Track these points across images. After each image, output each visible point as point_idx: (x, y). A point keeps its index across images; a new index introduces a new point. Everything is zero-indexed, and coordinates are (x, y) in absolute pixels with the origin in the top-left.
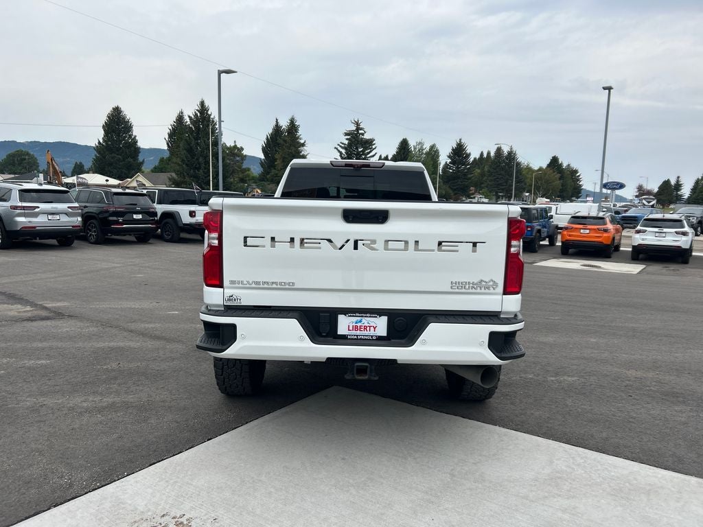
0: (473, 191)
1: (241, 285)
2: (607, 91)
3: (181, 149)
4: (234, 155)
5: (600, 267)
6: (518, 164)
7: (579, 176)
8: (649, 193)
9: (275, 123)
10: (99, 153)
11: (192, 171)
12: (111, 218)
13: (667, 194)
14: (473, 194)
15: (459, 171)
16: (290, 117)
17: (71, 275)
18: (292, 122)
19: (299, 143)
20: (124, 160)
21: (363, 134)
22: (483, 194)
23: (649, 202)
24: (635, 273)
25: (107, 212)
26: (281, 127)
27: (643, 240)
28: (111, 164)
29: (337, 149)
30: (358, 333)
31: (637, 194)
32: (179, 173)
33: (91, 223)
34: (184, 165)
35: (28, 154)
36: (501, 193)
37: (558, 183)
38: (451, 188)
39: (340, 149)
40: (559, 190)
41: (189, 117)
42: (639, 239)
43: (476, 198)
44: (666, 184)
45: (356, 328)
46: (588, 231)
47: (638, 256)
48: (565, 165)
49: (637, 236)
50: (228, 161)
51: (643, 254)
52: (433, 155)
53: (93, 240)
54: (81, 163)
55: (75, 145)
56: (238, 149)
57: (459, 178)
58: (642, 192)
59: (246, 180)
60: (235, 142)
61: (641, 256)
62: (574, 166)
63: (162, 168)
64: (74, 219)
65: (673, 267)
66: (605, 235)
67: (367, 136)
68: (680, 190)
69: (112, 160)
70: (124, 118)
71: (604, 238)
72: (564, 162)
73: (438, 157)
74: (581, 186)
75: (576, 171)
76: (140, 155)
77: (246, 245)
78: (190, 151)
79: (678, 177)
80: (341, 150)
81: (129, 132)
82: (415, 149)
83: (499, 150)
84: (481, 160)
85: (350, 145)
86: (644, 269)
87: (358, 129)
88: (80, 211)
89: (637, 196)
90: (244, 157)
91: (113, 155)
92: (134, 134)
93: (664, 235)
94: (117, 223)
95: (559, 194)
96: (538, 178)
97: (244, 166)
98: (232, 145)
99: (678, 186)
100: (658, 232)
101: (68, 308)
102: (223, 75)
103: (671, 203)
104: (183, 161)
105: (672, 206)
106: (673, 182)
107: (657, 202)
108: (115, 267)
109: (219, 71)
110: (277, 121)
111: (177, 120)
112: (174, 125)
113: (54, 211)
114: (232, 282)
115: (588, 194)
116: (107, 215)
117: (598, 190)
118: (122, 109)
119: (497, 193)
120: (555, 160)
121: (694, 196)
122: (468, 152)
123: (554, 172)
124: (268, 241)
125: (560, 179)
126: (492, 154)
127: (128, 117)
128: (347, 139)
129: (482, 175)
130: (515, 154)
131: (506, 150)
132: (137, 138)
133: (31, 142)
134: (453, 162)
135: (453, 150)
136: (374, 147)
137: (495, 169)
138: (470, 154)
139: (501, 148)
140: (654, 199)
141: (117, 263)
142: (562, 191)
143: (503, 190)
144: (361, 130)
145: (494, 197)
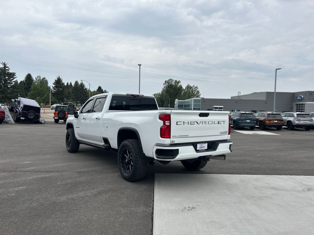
0: (66, 100)
1: (175, 137)
2: (139, 66)
6: (86, 89)
15: (59, 91)
21: (8, 70)
22: (70, 101)
30: (201, 149)
38: (56, 99)
45: (201, 147)
52: (45, 83)
57: (59, 94)
73: (47, 84)
77: (177, 124)
82: (36, 79)
83: (76, 82)
84: (67, 86)
87: (5, 67)
114: (173, 136)
119: (76, 101)
120: (100, 88)
122: (63, 82)
124: (182, 123)
126: (73, 84)
129: (69, 93)
130: (84, 84)
131: (80, 82)
134: (56, 87)
135: (56, 81)
136: (15, 77)
137: (75, 91)
143: (79, 100)
144: (7, 68)
145: (76, 103)
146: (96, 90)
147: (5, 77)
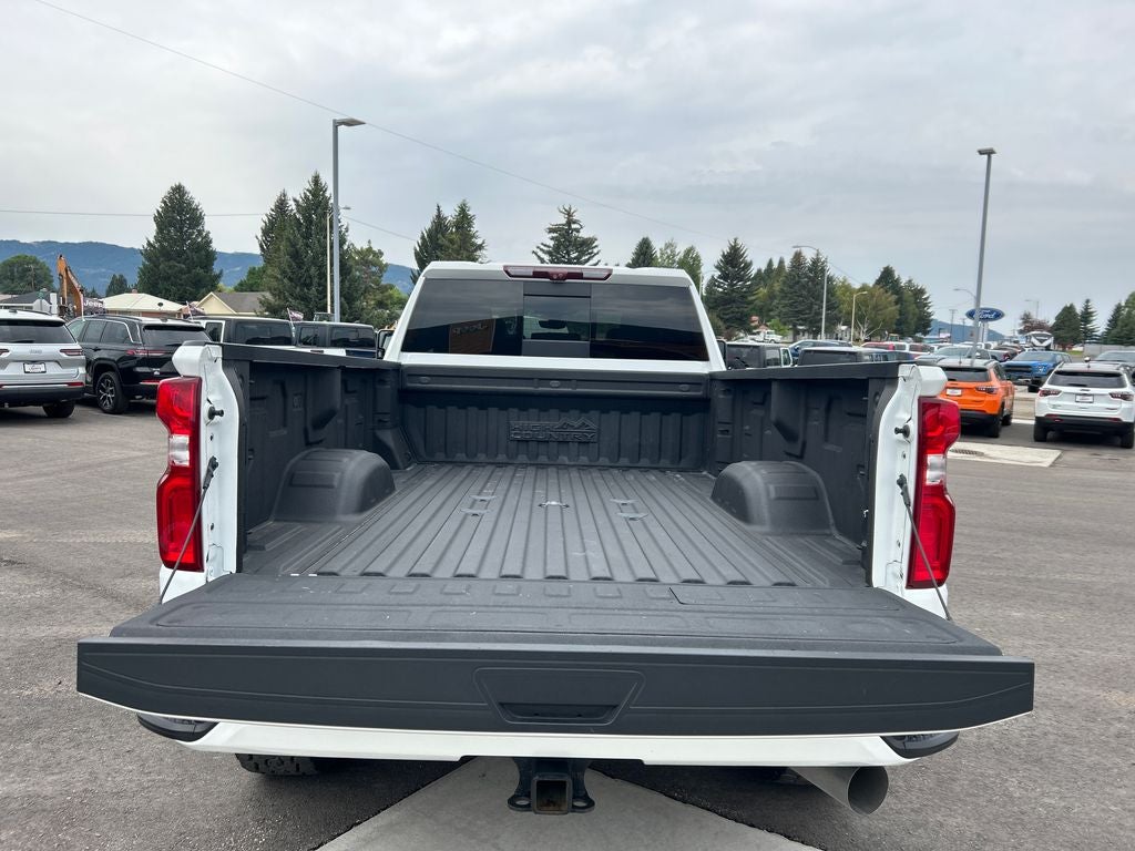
0: (757, 323)
2: (986, 156)
3: (282, 254)
4: (367, 263)
5: (981, 454)
6: (830, 279)
7: (926, 299)
8: (1041, 326)
9: (435, 213)
10: (149, 259)
11: (298, 289)
12: (139, 369)
13: (1071, 327)
14: (756, 327)
15: (733, 291)
16: (459, 202)
17: (46, 474)
18: (463, 210)
19: (473, 244)
20: (189, 272)
21: (578, 230)
22: (772, 327)
23: (1042, 341)
24: (1046, 465)
25: (132, 358)
26: (446, 218)
27: (1054, 407)
28: (167, 278)
29: (536, 254)
31: (1022, 328)
32: (277, 293)
33: (104, 378)
34: (286, 281)
35: (35, 262)
36: (801, 325)
37: (893, 309)
38: (722, 319)
39: (540, 253)
40: (894, 321)
41: (295, 200)
42: (1046, 406)
43: (762, 334)
44: (1068, 311)
46: (959, 392)
47: (1046, 436)
48: (903, 282)
49: (1044, 400)
50: (358, 273)
51: (1053, 431)
52: (691, 264)
53: (108, 407)
54: (121, 276)
55: (114, 248)
56: (375, 254)
57: (734, 301)
58: (1029, 325)
59: (387, 305)
60: (369, 242)
61: (1050, 435)
62: (919, 283)
63: (252, 285)
64: (72, 371)
65: (1108, 454)
66: (989, 398)
67: (584, 234)
68: (1089, 322)
69: (169, 272)
70: (190, 204)
71: (986, 405)
72: (903, 276)
73: (699, 267)
74: (930, 314)
75: (922, 292)
76: (215, 262)
78: (296, 255)
79: (1088, 301)
80: (543, 255)
81: (198, 226)
82: (662, 254)
83: (798, 257)
84: (770, 273)
85: (557, 248)
86: (1059, 457)
87: (569, 222)
88: (83, 357)
89: (1021, 332)
90: (383, 268)
91: (172, 263)
92: (206, 228)
93: (1090, 399)
94: (151, 377)
95: (894, 327)
96: (862, 303)
97: (384, 282)
98: (366, 247)
99: (1087, 316)
100: (1080, 395)
101: (14, 544)
102: (342, 128)
103: (1076, 342)
104: (284, 272)
105: (1078, 348)
106: (1079, 309)
107: (1055, 342)
108: (134, 458)
109: (334, 121)
110: (438, 210)
111: (276, 206)
112: (271, 215)
113: (35, 357)
115: (942, 327)
116: (132, 363)
117: (957, 322)
118: (187, 188)
119: (795, 326)
120: (887, 274)
121: (1114, 332)
122: (748, 259)
123: (886, 292)
125: (896, 303)
126: (787, 263)
127: (196, 202)
128: (552, 238)
129: (772, 296)
130: (824, 262)
131: (809, 256)
132: (210, 236)
133: (44, 242)
134: (725, 276)
135: (724, 256)
136: (595, 251)
137: (791, 287)
138: (751, 264)
139: (800, 253)
140: (1049, 337)
141: (140, 450)
142: (899, 323)
143: (804, 321)
144: (574, 223)
145: (791, 332)
146: (871, 283)
147: (568, 253)
